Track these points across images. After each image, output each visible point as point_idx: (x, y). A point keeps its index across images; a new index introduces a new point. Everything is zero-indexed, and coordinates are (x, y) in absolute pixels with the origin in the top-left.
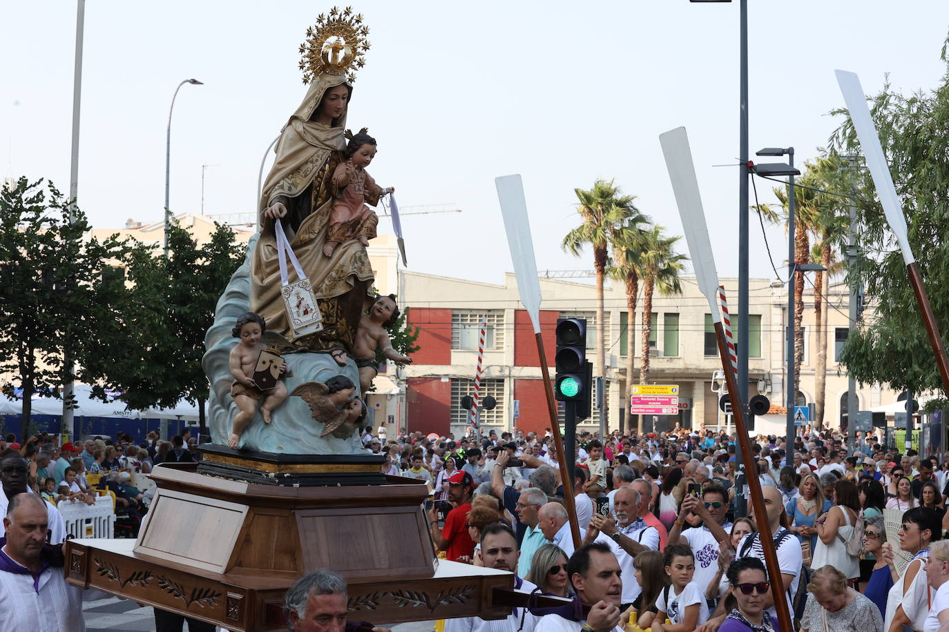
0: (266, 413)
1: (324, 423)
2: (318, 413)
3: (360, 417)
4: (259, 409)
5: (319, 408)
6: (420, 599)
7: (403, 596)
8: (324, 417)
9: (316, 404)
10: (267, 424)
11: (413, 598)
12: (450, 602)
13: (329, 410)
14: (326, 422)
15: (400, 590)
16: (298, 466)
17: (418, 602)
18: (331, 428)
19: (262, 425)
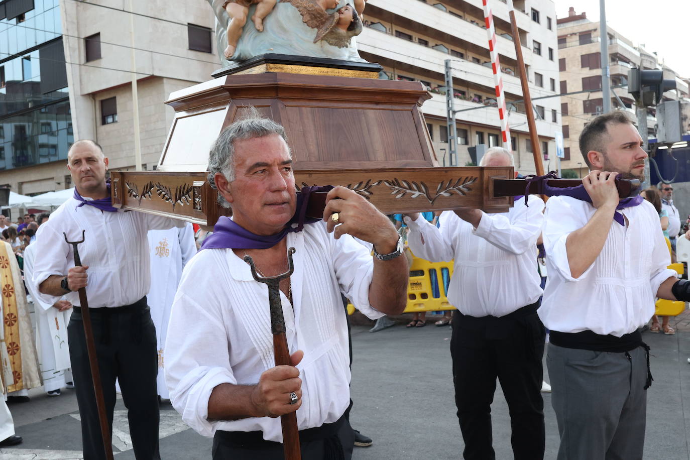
0: (258, 21)
1: (316, 30)
2: (308, 18)
3: (351, 22)
4: (249, 17)
5: (309, 12)
6: (419, 190)
7: (399, 186)
8: (315, 22)
9: (305, 8)
10: (258, 31)
11: (411, 188)
12: (452, 194)
13: (319, 13)
14: (318, 27)
15: (396, 179)
16: (289, 67)
17: (417, 193)
18: (323, 33)
19: (254, 33)
